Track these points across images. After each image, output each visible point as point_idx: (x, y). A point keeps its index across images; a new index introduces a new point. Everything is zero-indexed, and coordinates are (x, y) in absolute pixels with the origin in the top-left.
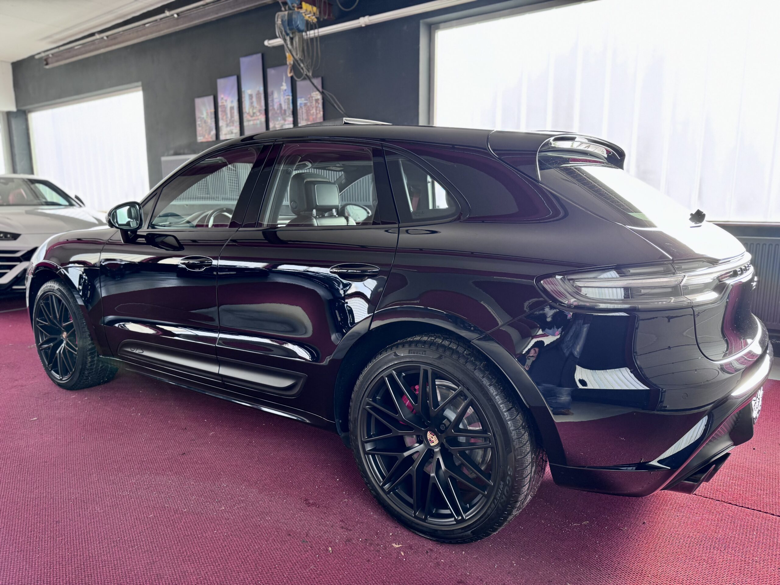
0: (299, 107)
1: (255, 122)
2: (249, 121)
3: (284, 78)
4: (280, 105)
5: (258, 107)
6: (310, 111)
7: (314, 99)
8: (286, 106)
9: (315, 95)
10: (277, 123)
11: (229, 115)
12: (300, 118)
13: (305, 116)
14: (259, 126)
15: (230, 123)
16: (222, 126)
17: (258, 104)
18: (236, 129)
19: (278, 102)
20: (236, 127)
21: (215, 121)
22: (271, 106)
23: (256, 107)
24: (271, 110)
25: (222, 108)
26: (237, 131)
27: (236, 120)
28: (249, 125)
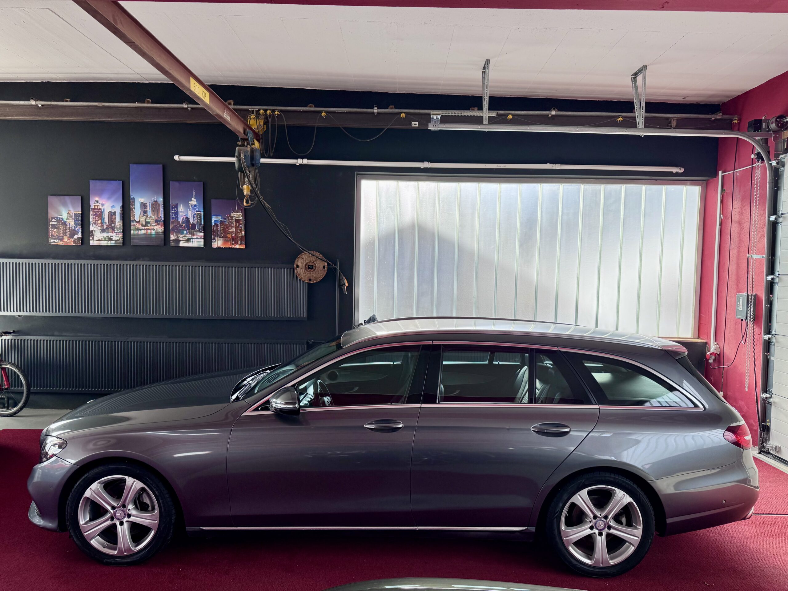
0: (213, 224)
1: (149, 231)
2: (138, 230)
3: (194, 193)
4: (187, 219)
5: (154, 217)
6: (229, 229)
7: (234, 219)
8: (196, 221)
9: (236, 216)
10: (181, 236)
11: (107, 220)
12: (214, 234)
13: (221, 233)
14: (154, 236)
15: (107, 228)
16: (94, 231)
17: (154, 215)
18: (117, 237)
19: (185, 215)
20: (117, 234)
21: (81, 224)
22: (173, 218)
23: (151, 217)
24: (173, 222)
25: (95, 211)
26: (118, 239)
27: (118, 227)
28: (138, 234)
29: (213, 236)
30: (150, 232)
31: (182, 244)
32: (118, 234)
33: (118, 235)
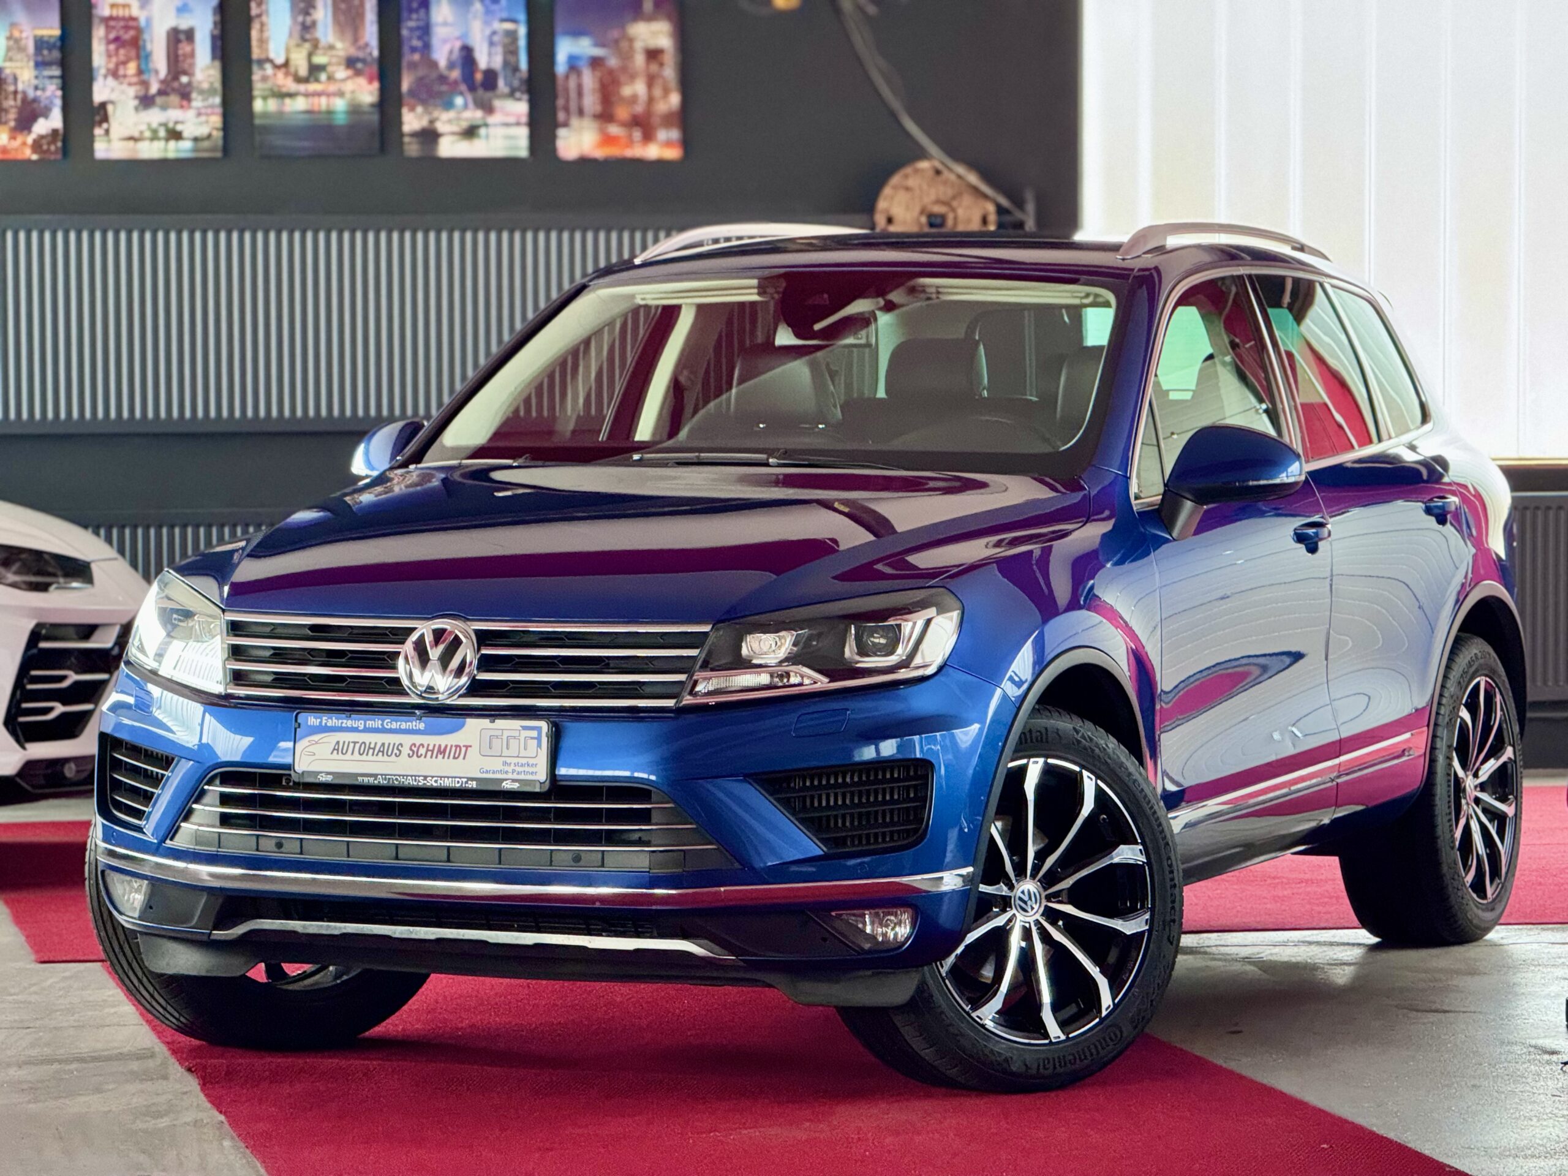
0: (562, 68)
1: (324, 100)
2: (282, 95)
4: (467, 51)
5: (343, 47)
6: (623, 87)
7: (639, 46)
8: (500, 59)
9: (645, 34)
10: (445, 116)
11: (159, 61)
12: (567, 109)
13: (591, 101)
14: (341, 119)
15: (161, 93)
16: (112, 102)
17: (342, 40)
18: (201, 124)
19: (458, 38)
20: (199, 114)
21: (63, 77)
22: (414, 50)
23: (331, 47)
24: (413, 66)
25: (113, 28)
26: (203, 131)
27: (205, 86)
28: (280, 114)
29: (561, 116)
30: (328, 105)
31: (450, 148)
32: (207, 115)
33: (203, 118)
